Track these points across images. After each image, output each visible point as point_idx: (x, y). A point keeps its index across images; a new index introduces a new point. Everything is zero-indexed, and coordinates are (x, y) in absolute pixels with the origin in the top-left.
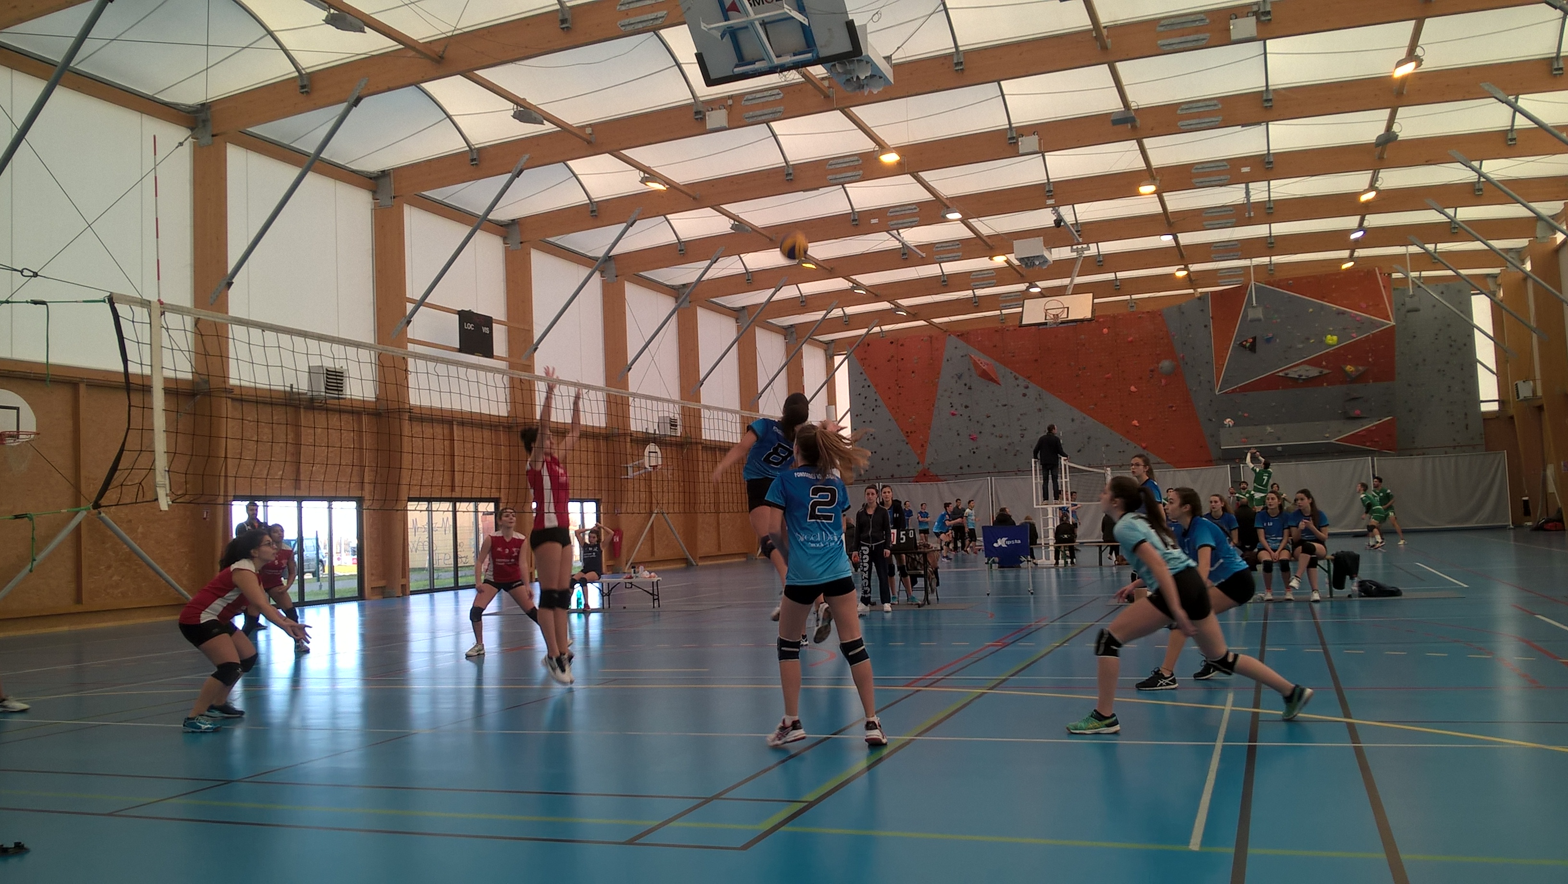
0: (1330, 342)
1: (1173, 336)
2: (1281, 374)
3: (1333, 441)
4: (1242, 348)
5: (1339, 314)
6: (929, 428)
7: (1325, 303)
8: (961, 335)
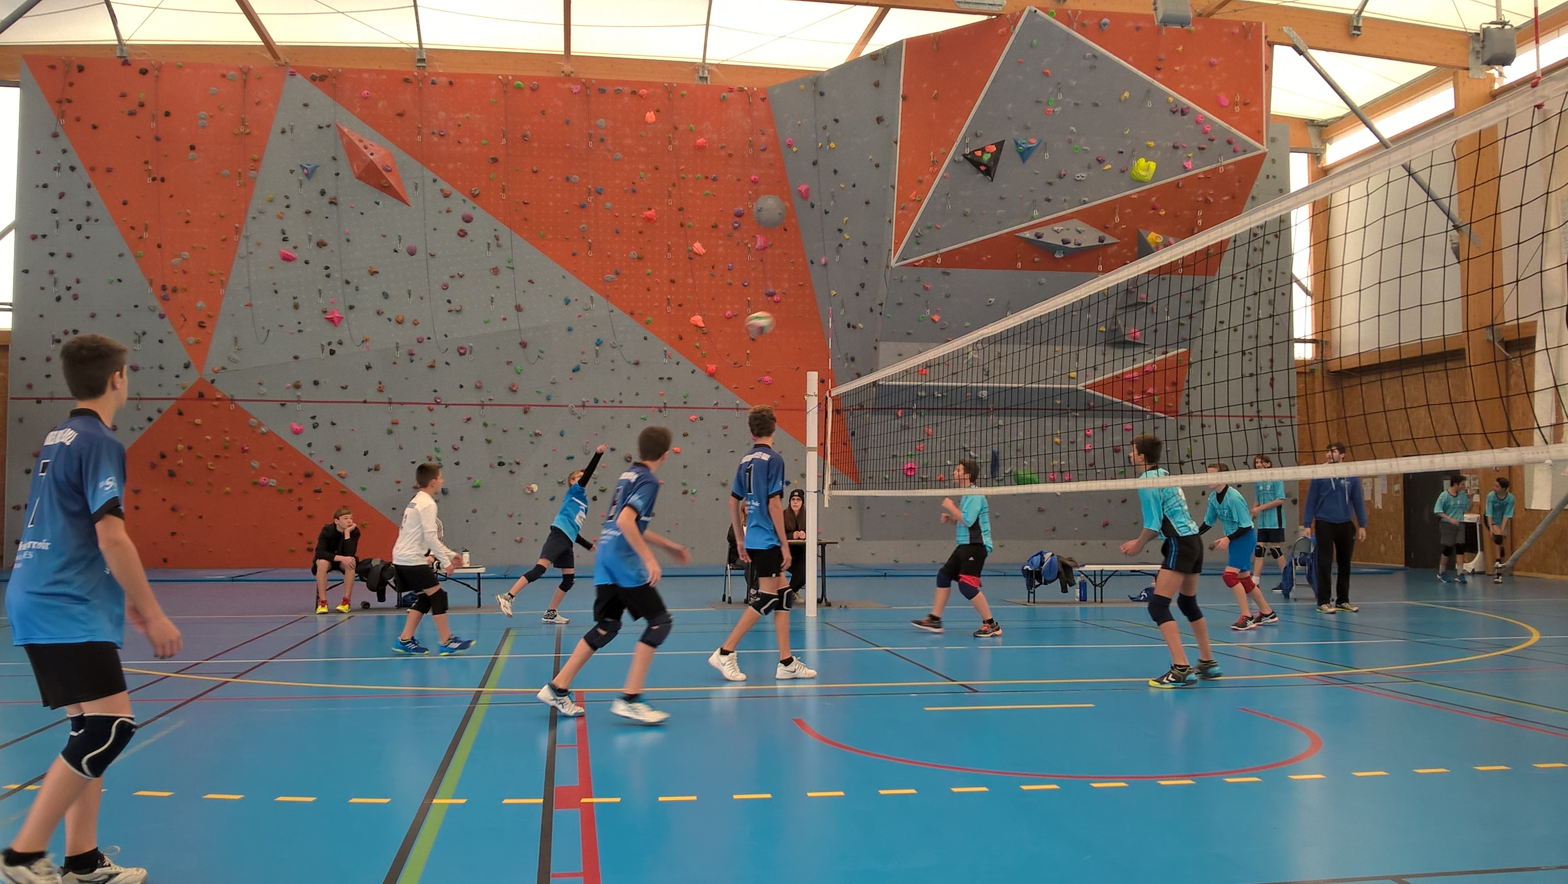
0: (1143, 173)
1: (790, 146)
2: (1028, 235)
3: (1080, 387)
4: (968, 166)
5: (1174, 113)
6: (223, 284)
7: (1156, 83)
8: (323, 78)
